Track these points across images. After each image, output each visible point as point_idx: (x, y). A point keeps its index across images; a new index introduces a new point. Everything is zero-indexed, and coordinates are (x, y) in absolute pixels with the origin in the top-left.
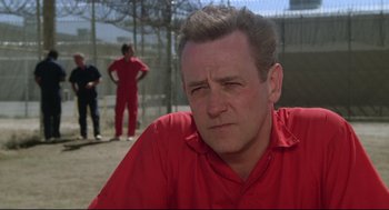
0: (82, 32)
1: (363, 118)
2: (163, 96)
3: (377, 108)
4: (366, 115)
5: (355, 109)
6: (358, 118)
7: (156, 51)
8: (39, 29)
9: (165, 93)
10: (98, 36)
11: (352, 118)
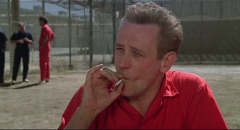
0: (36, 8)
1: (210, 62)
2: (88, 48)
3: (218, 56)
4: (212, 61)
5: (204, 56)
6: (207, 62)
7: (83, 20)
8: (9, 7)
9: (89, 46)
10: (46, 10)
11: (203, 62)
